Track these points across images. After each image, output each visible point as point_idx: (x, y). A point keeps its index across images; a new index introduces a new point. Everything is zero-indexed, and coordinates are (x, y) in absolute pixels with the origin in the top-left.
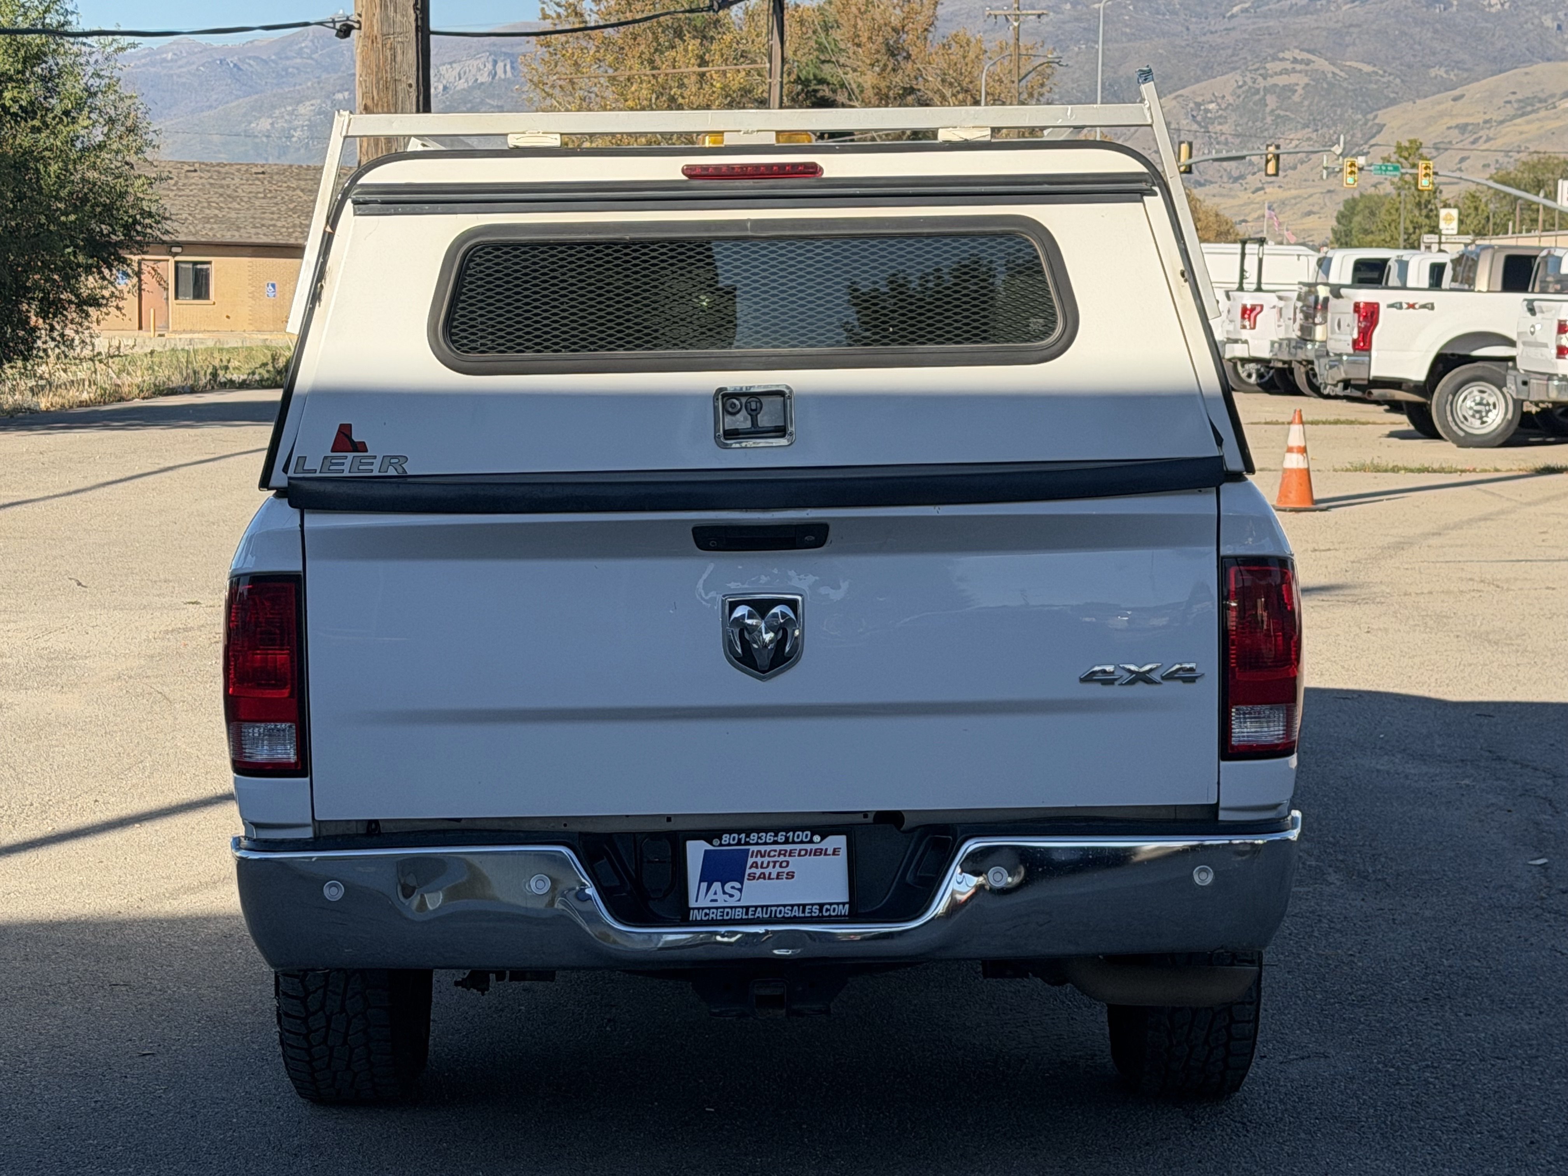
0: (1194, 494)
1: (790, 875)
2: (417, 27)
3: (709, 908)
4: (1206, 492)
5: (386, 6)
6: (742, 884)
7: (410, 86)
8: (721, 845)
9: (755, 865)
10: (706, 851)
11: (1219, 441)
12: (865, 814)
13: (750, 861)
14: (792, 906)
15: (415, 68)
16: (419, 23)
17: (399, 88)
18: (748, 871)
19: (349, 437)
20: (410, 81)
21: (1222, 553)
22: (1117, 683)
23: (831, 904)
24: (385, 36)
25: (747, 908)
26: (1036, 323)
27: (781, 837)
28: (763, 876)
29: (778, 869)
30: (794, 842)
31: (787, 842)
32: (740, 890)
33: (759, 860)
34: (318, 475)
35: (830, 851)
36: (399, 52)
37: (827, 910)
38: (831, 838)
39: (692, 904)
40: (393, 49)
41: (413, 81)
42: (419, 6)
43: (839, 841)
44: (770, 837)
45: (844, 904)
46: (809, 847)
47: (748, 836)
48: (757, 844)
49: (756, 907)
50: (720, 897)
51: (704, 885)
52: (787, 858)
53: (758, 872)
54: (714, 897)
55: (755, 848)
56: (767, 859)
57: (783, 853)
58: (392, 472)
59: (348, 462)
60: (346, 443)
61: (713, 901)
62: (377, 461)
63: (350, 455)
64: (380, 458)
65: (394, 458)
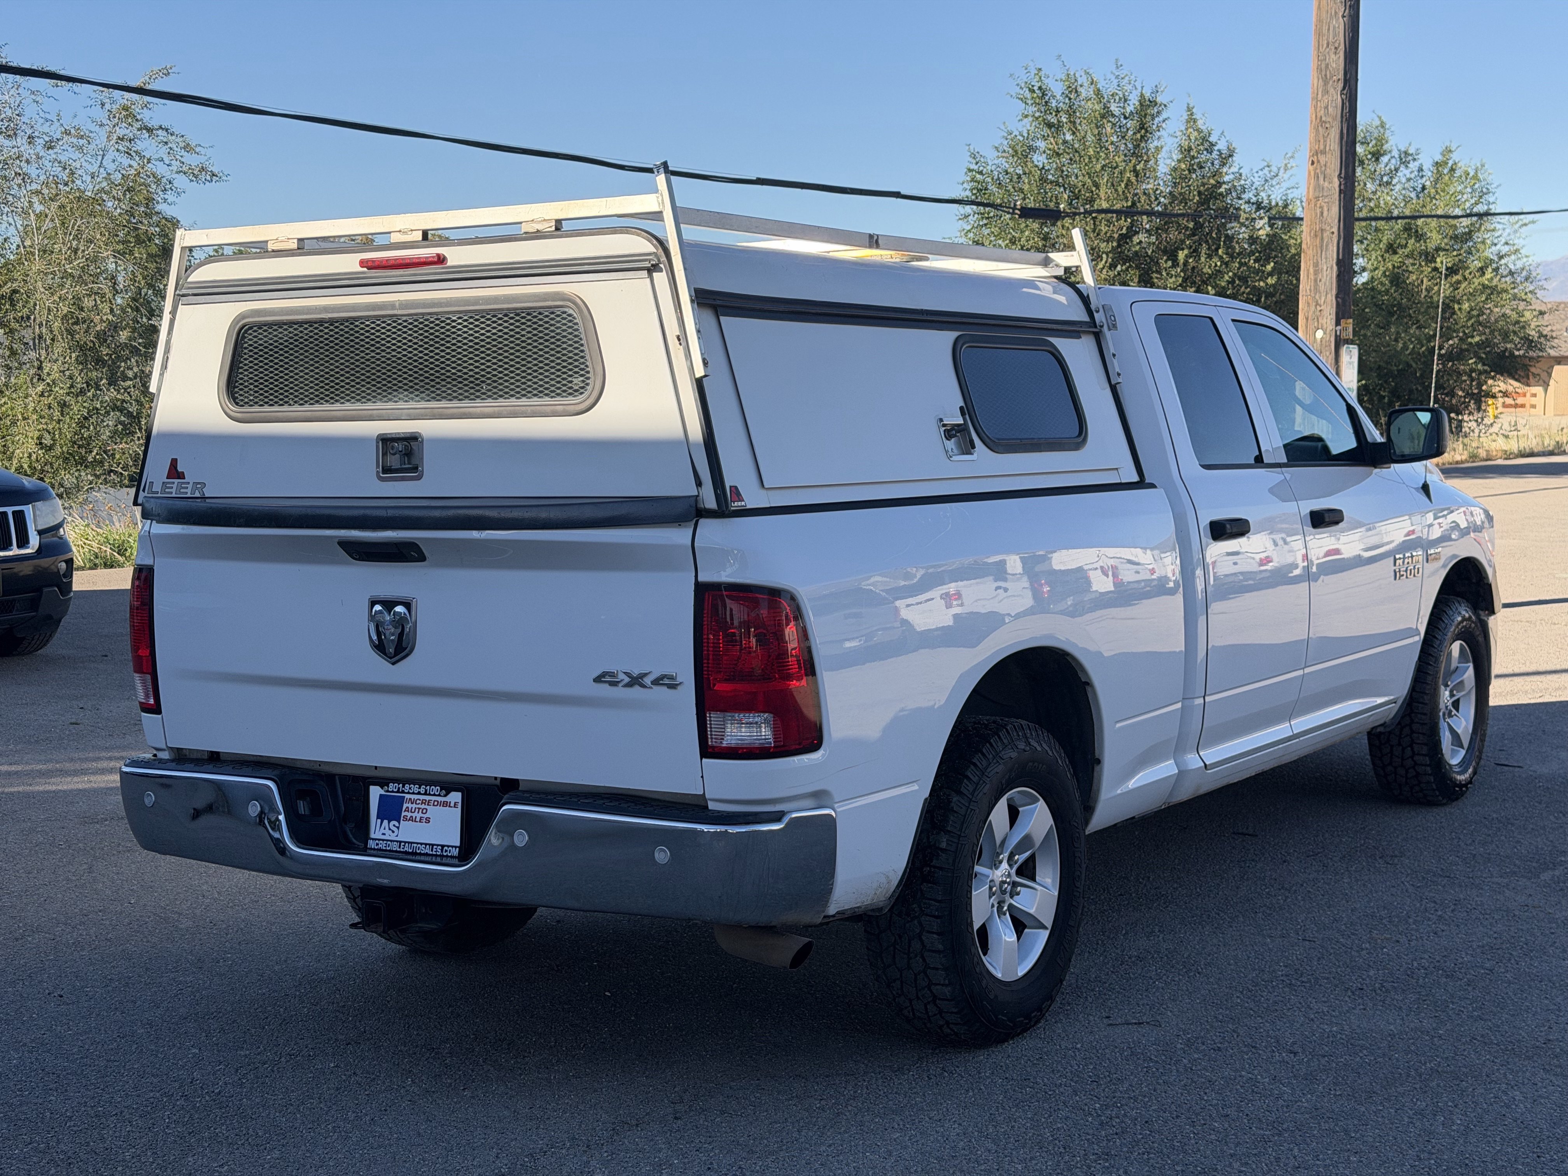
0: (675, 527)
1: (428, 820)
2: (1340, 190)
3: (379, 840)
4: (685, 527)
5: (1318, 177)
6: (399, 823)
7: (1333, 233)
8: (388, 791)
9: (407, 810)
10: (381, 796)
11: (699, 484)
12: (496, 778)
13: (405, 806)
14: (426, 844)
15: (1337, 221)
16: (1342, 187)
17: (1325, 235)
18: (403, 814)
19: (176, 468)
20: (1333, 230)
21: (700, 579)
22: (621, 685)
23: (448, 846)
24: (1317, 198)
25: (400, 842)
26: (577, 381)
27: (422, 790)
28: (411, 819)
29: (420, 815)
30: (430, 794)
31: (425, 794)
32: (398, 828)
33: (410, 805)
34: (159, 495)
35: (452, 805)
36: (1325, 209)
37: (446, 851)
38: (453, 794)
39: (372, 836)
40: (1321, 207)
41: (1335, 230)
42: (1343, 175)
43: (456, 797)
44: (415, 789)
45: (456, 847)
46: (439, 799)
47: (403, 786)
48: (409, 793)
49: (405, 842)
50: (387, 832)
51: (379, 821)
52: (426, 807)
53: (409, 815)
54: (384, 832)
55: (407, 796)
56: (414, 806)
57: (424, 802)
58: (197, 495)
59: (175, 486)
60: (174, 472)
61: (384, 834)
62: (190, 486)
63: (176, 481)
64: (191, 484)
65: (199, 483)
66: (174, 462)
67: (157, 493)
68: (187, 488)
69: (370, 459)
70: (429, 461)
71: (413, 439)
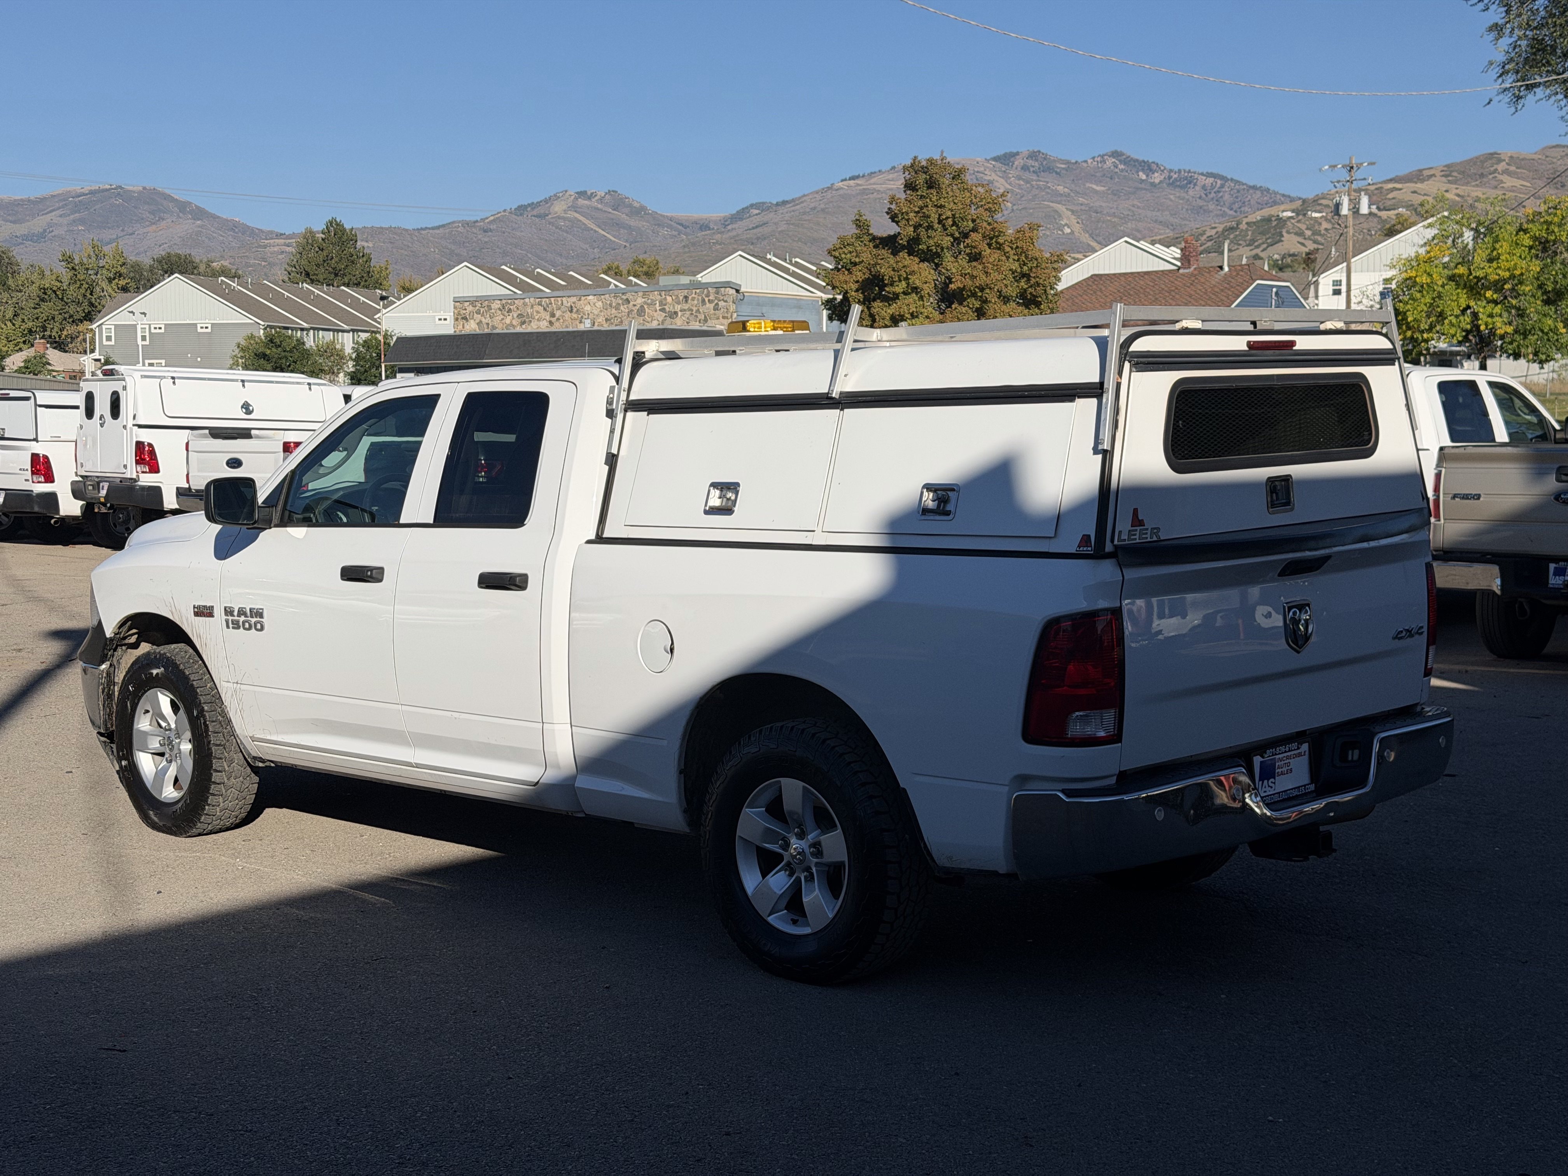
1: (1290, 771)
6: (1275, 779)
8: (1266, 757)
9: (1278, 767)
10: (1261, 762)
13: (1277, 764)
14: (1295, 789)
18: (1276, 771)
19: (1137, 517)
23: (1304, 787)
25: (1279, 793)
27: (1287, 748)
28: (1282, 773)
29: (1286, 768)
30: (1292, 750)
31: (1289, 751)
32: (1274, 783)
33: (1280, 763)
35: (1304, 754)
38: (1302, 746)
43: (1305, 747)
44: (1282, 748)
46: (1297, 751)
47: (1275, 750)
48: (1279, 754)
49: (1282, 792)
50: (1268, 789)
51: (1261, 782)
52: (1289, 761)
53: (1280, 770)
54: (1265, 790)
55: (1277, 757)
56: (1283, 762)
57: (1288, 758)
58: (1155, 539)
59: (1138, 533)
60: (1137, 521)
61: (1265, 792)
62: (1149, 532)
63: (1138, 528)
64: (1150, 529)
65: (1155, 528)
66: (1135, 511)
67: (1125, 540)
68: (1147, 533)
69: (1263, 498)
70: (1296, 496)
71: (1287, 479)
